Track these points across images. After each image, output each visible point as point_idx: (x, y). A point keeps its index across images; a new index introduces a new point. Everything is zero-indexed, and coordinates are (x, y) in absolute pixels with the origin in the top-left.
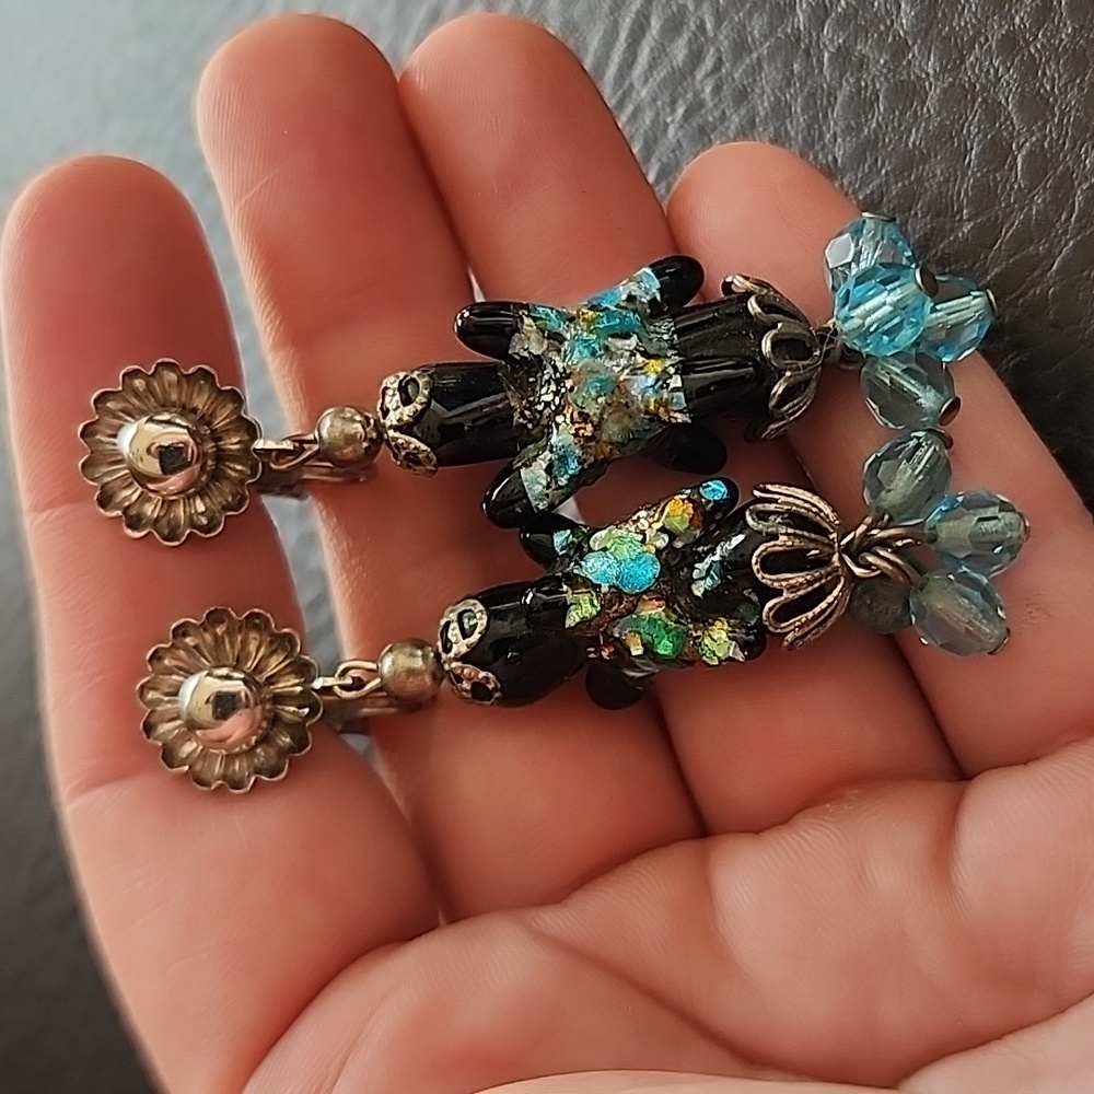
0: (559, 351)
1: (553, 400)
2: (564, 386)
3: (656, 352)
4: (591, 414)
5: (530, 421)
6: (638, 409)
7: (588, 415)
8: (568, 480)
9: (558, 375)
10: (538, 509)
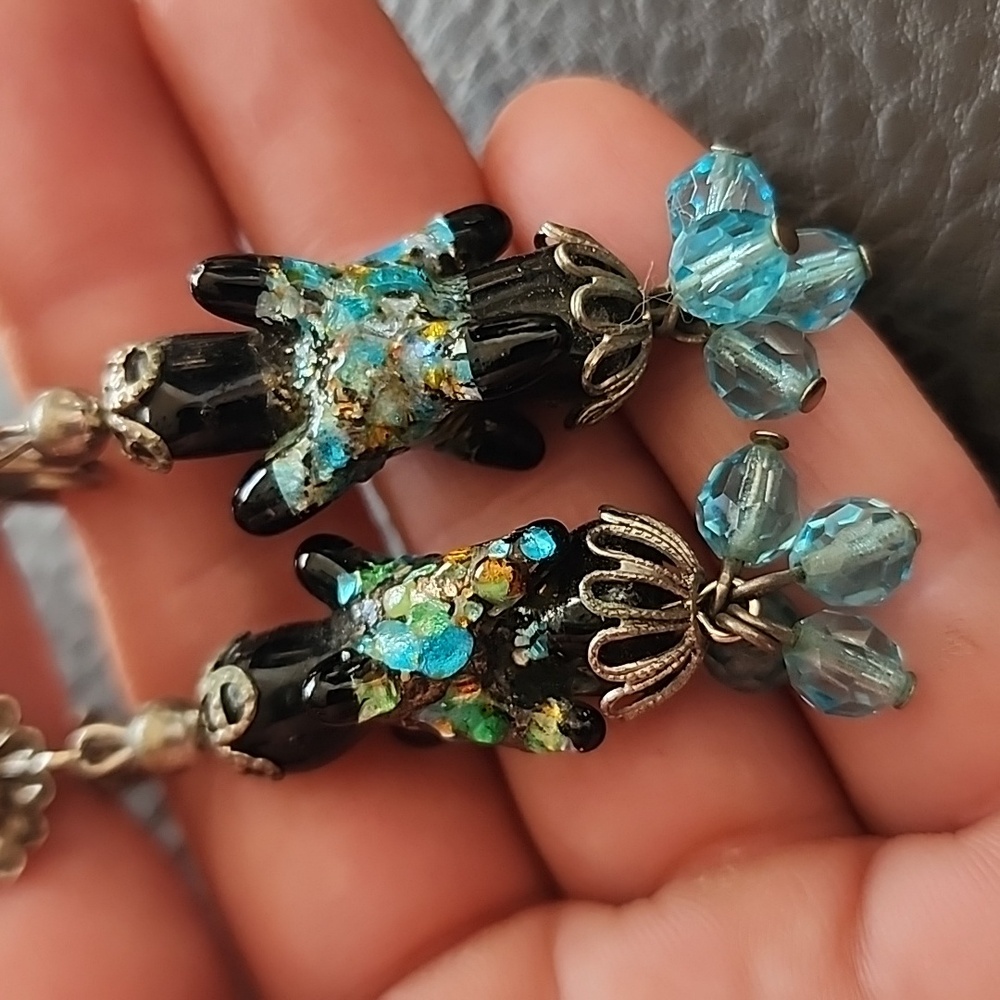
0: (319, 314)
1: (314, 375)
2: (326, 357)
3: (443, 315)
4: (359, 390)
5: (288, 401)
6: (416, 385)
7: (355, 392)
8: (334, 474)
9: (319, 343)
10: (297, 511)
